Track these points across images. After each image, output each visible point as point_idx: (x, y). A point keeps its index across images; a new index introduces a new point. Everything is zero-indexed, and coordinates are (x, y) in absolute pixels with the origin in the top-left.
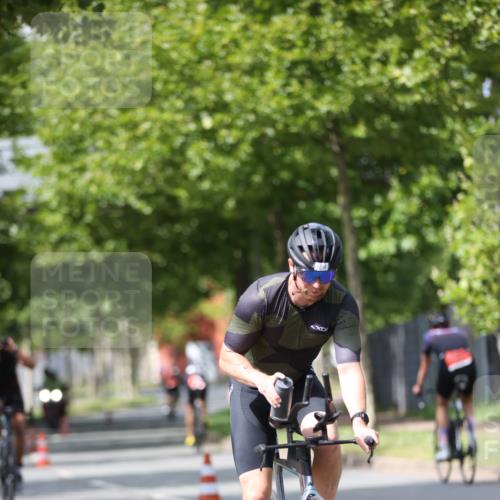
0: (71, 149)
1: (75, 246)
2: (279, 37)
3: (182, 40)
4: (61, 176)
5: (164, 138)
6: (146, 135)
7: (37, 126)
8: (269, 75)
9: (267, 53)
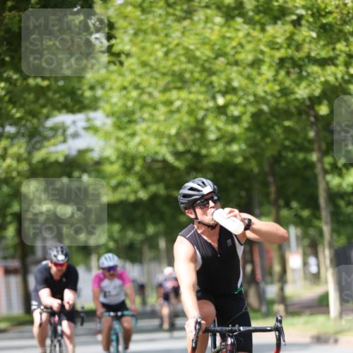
0: (125, 120)
1: (128, 189)
2: (271, 41)
3: (204, 43)
4: (118, 139)
5: (191, 112)
6: (178, 110)
7: (102, 104)
8: (264, 68)
9: (262, 52)
